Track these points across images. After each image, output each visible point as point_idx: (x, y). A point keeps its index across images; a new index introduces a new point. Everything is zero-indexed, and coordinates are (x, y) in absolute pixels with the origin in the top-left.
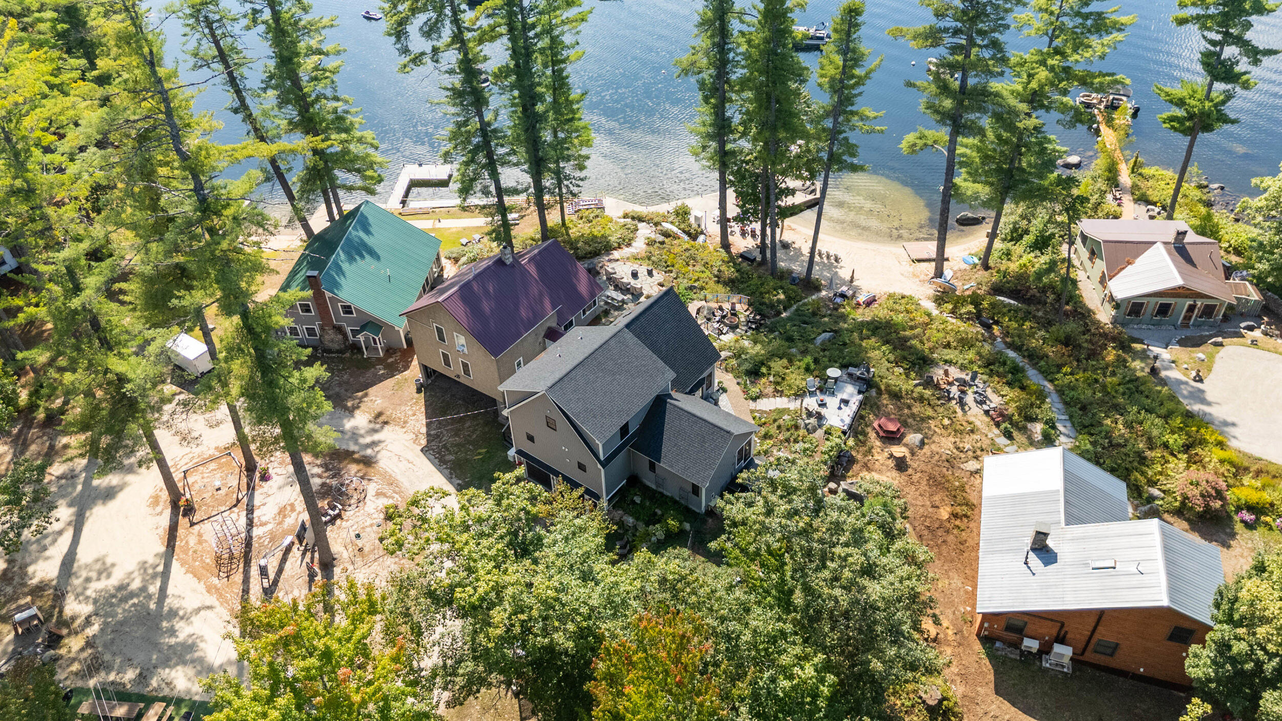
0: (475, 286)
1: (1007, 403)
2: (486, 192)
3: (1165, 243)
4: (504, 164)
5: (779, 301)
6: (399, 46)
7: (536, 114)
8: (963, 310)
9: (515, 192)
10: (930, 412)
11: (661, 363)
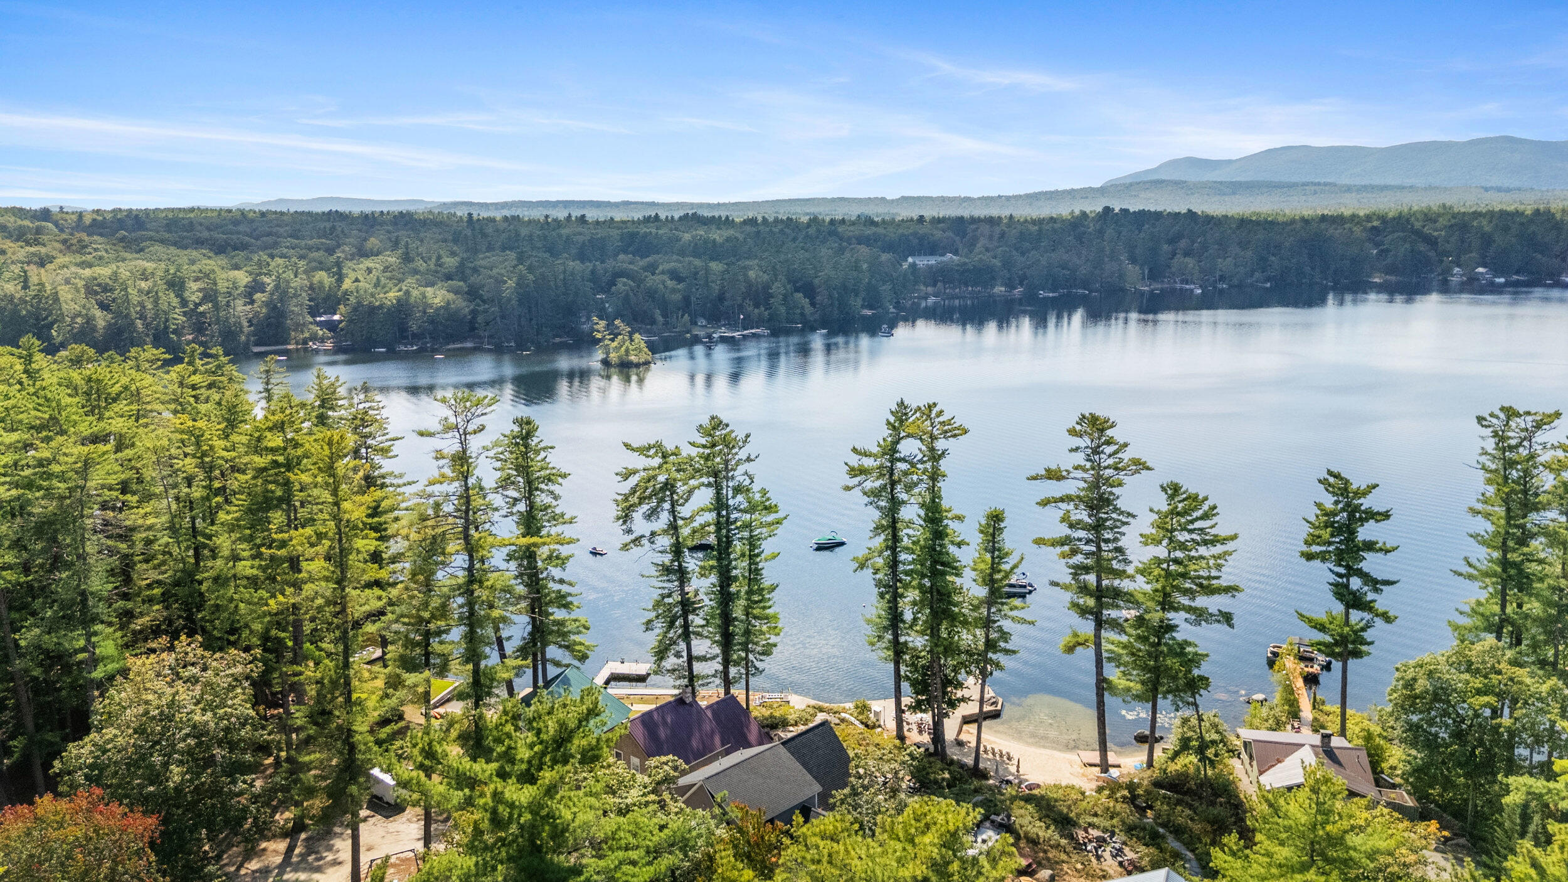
0: (656, 716)
1: (1140, 858)
2: (678, 655)
3: (1312, 746)
4: (698, 634)
5: (943, 779)
6: (624, 527)
7: (729, 593)
8: (1119, 795)
9: (703, 659)
10: (1064, 857)
11: (809, 777)
